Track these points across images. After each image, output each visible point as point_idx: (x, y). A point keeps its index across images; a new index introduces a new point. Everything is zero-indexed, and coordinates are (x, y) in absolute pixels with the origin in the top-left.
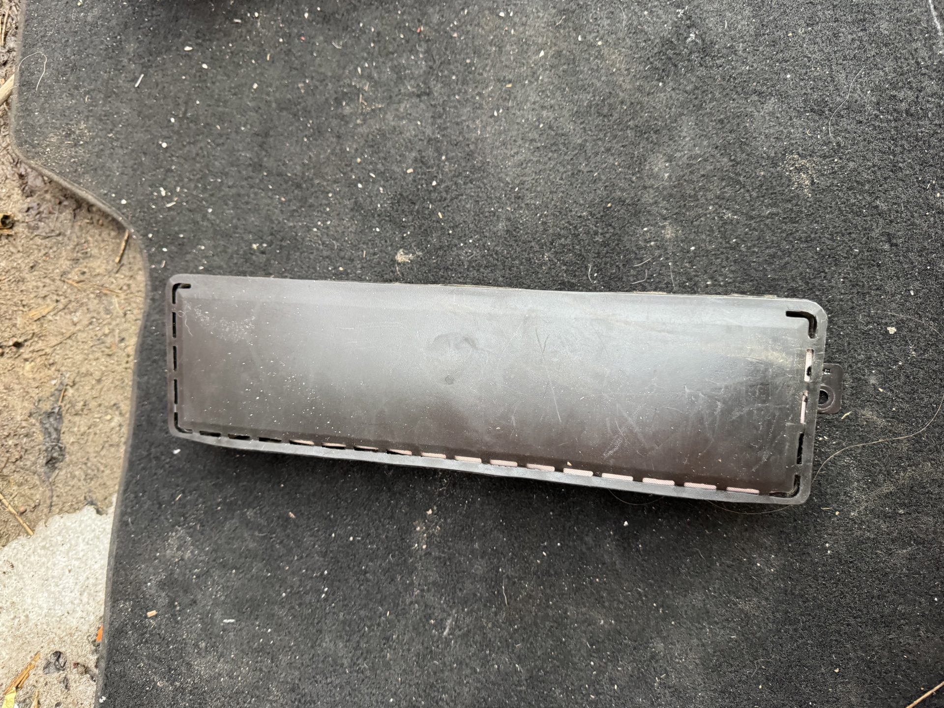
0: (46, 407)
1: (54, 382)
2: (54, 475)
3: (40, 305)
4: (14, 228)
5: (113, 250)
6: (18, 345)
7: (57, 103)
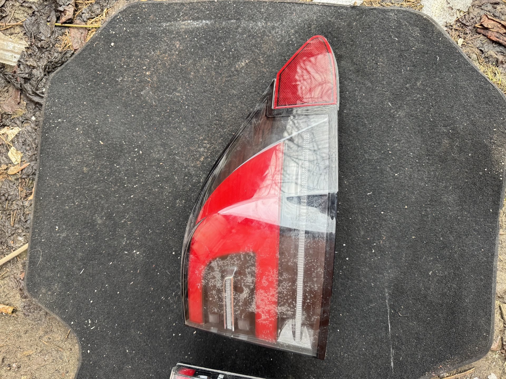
3: (28, 349)
4: (17, 313)
5: (64, 331)
6: (19, 367)
7: (45, 274)
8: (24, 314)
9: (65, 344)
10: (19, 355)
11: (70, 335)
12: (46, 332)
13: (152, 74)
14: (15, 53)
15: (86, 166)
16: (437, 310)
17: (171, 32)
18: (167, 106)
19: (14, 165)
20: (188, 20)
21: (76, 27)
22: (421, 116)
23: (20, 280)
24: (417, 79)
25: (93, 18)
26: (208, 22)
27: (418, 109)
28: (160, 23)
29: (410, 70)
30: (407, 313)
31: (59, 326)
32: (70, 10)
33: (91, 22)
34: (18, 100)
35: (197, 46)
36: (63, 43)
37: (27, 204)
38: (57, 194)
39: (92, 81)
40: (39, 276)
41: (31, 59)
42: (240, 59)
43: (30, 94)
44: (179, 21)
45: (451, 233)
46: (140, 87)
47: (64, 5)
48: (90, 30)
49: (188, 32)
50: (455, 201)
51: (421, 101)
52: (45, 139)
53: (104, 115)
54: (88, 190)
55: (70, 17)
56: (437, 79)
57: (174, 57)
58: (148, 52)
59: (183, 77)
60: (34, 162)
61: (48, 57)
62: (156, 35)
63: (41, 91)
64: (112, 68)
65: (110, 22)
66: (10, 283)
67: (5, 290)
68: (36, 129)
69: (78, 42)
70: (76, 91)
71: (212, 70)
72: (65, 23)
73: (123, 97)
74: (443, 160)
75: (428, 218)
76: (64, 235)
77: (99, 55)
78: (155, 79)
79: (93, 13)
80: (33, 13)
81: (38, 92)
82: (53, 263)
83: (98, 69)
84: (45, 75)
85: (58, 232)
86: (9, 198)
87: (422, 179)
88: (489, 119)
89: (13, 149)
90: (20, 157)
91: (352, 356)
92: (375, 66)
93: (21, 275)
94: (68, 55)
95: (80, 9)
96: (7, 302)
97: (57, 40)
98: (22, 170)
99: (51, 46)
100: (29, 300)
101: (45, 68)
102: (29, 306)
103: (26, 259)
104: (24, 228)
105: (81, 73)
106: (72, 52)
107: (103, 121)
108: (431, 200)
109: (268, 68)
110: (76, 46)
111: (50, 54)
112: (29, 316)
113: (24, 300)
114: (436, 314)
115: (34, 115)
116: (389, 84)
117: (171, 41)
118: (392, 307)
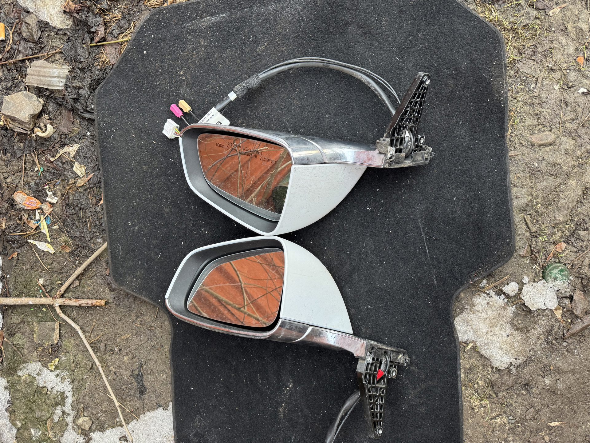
0: (136, 372)
1: (137, 363)
2: (143, 397)
3: (125, 334)
4: (109, 305)
5: (153, 313)
6: (120, 350)
7: (128, 264)
8: (116, 304)
9: (156, 323)
10: (118, 340)
11: (158, 315)
12: (138, 317)
13: (185, 73)
14: (61, 78)
15: (144, 166)
16: (465, 229)
17: (194, 31)
18: (204, 99)
19: (80, 178)
20: (207, 17)
21: (109, 44)
22: (426, 64)
23: (106, 276)
24: (418, 31)
25: (122, 33)
26: (224, 15)
27: (422, 58)
28: (182, 24)
29: (411, 24)
30: (440, 236)
31: (148, 309)
32: (101, 29)
33: (121, 37)
34: (72, 120)
35: (220, 39)
36: (101, 60)
37: (98, 209)
38: (124, 194)
39: (134, 89)
40: (123, 267)
41: (76, 81)
42: (259, 43)
43: (81, 112)
44: (199, 19)
45: (467, 161)
46: (177, 87)
47: (95, 26)
48: (122, 44)
49: (209, 28)
50: (466, 133)
51: (424, 50)
52: (103, 148)
53: (151, 117)
54: (151, 185)
55: (102, 36)
56: (436, 27)
57: (202, 53)
58: (178, 53)
59: (213, 70)
60: (98, 172)
61: (91, 76)
62: (181, 36)
63: (91, 108)
64: (149, 75)
65: (139, 32)
66: (98, 281)
67: (95, 287)
68: (93, 143)
69: (114, 57)
70: (121, 101)
71: (237, 59)
72: (99, 42)
73: (164, 98)
74: (451, 99)
75: (445, 152)
76: (137, 228)
77: (134, 64)
78: (189, 77)
79: (122, 28)
80: (69, 38)
81: (88, 109)
82: (132, 254)
83: (136, 77)
84: (91, 93)
85: (131, 227)
86: (82, 207)
87: (435, 120)
88: (486, 54)
89: (76, 164)
90: (84, 170)
91: (400, 282)
92: (379, 26)
93: (106, 272)
94: (108, 70)
95: (109, 27)
96: (98, 297)
97: (95, 59)
98: (88, 181)
99: (91, 65)
100: (117, 292)
101: (90, 87)
102: (119, 296)
103: (108, 257)
104: (100, 231)
105: (122, 84)
106: (111, 67)
107: (151, 123)
108: (445, 137)
109: (285, 46)
110: (113, 61)
111: (92, 73)
112: (120, 305)
113: (113, 293)
114: (464, 232)
115: (88, 131)
116: (394, 40)
117: (195, 40)
118: (427, 234)
